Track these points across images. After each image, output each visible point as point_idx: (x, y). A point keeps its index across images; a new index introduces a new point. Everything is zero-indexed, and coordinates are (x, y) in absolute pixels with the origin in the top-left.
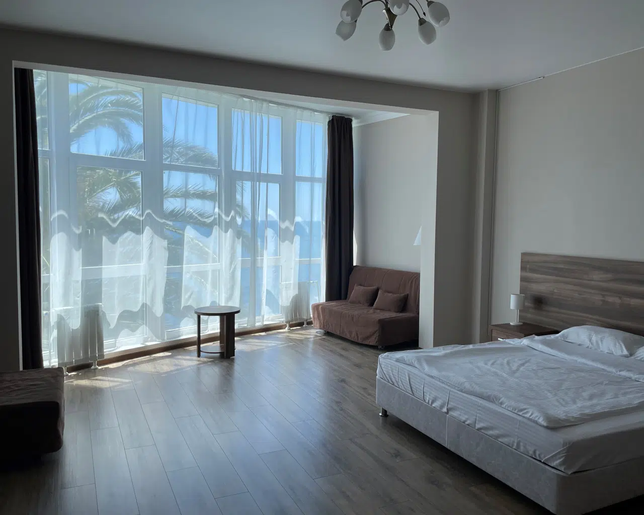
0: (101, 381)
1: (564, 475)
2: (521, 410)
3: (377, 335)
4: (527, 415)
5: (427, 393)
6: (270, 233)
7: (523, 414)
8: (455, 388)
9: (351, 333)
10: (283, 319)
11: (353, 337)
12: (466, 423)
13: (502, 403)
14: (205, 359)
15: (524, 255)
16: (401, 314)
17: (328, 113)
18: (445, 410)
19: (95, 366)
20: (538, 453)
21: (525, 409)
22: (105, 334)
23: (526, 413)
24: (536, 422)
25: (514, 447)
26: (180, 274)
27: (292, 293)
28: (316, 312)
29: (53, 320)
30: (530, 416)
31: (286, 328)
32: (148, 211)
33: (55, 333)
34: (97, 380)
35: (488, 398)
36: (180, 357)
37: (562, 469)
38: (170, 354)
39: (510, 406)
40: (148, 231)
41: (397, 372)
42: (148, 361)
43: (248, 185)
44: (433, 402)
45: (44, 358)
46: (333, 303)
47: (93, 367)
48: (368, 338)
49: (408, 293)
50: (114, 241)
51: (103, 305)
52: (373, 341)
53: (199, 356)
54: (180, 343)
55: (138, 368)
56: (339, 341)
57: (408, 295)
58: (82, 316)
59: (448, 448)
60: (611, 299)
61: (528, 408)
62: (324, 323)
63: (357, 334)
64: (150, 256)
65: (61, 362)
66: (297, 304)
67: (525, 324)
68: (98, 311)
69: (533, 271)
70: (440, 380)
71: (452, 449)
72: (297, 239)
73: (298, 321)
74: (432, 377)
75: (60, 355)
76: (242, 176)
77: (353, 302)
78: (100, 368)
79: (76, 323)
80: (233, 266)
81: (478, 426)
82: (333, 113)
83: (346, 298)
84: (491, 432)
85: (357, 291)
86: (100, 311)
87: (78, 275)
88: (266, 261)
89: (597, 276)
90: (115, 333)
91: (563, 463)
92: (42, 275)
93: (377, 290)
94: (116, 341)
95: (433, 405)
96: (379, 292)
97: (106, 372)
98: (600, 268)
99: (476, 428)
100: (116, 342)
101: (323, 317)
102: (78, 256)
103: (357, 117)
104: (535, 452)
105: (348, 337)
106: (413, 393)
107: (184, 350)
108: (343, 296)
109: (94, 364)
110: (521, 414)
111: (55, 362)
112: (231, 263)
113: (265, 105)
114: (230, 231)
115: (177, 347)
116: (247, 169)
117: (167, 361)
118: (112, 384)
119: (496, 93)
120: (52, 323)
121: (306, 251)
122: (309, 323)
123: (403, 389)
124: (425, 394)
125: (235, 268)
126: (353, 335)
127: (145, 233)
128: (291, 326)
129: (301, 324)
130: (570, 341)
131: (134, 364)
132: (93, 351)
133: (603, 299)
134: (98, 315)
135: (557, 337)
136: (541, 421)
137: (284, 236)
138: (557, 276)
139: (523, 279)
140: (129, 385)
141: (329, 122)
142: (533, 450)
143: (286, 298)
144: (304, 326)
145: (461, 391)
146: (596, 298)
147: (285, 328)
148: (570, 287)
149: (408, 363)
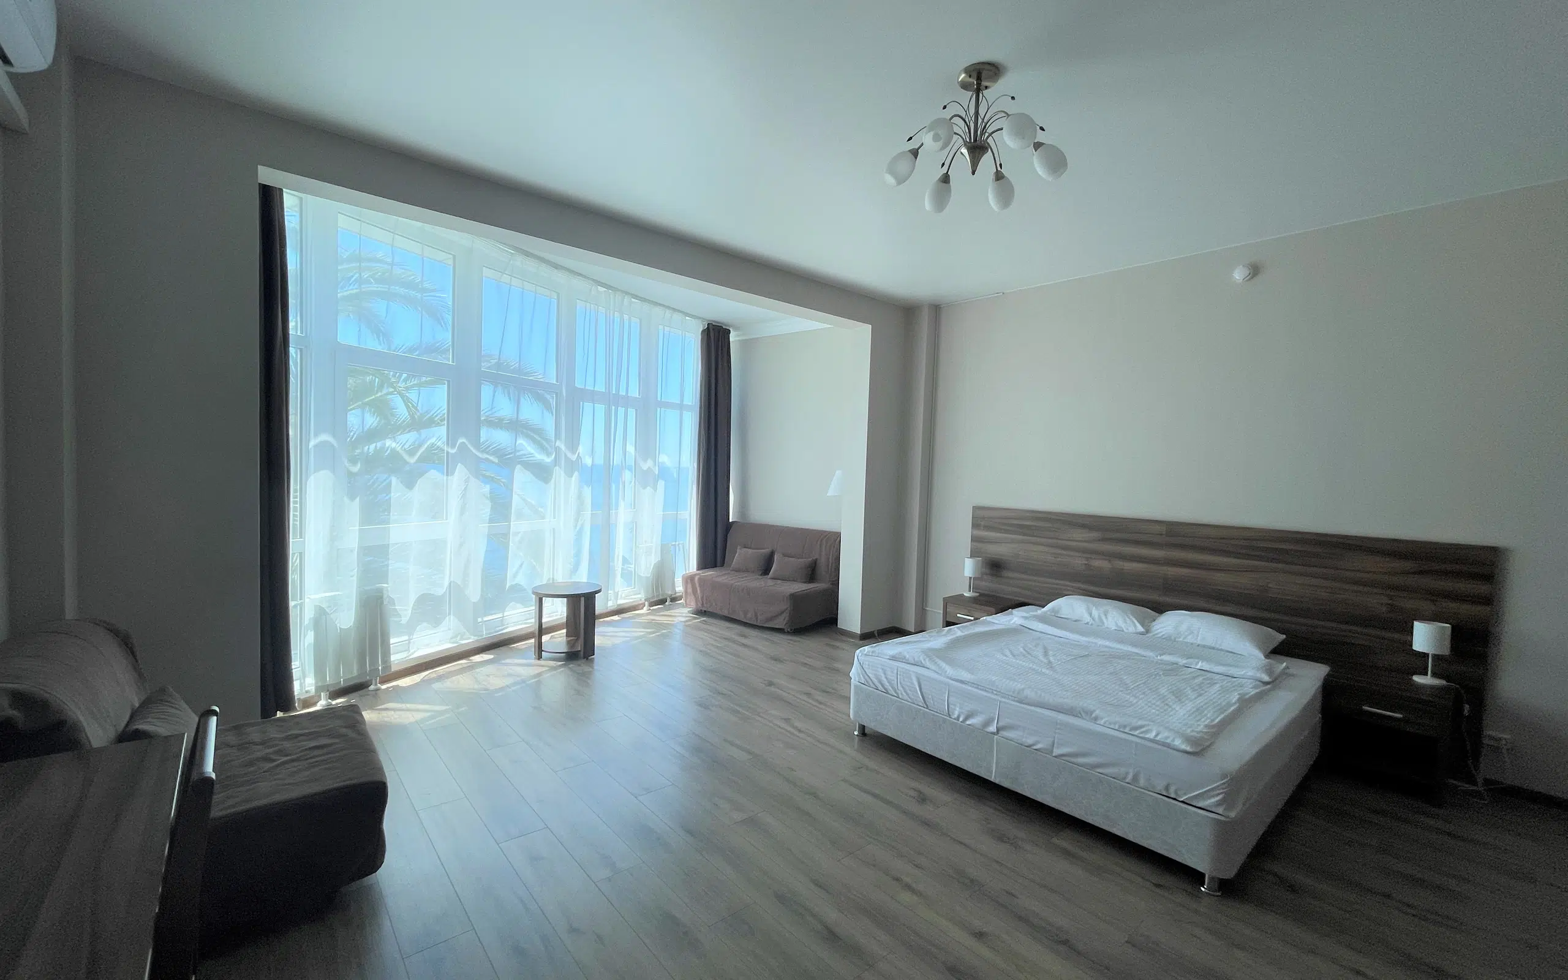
0: (398, 713)
1: (1223, 818)
2: (1136, 728)
3: (786, 615)
4: (1151, 735)
5: (955, 705)
6: (627, 475)
7: (1142, 733)
8: (1009, 699)
9: (745, 613)
10: (639, 596)
11: (749, 618)
12: (1035, 747)
13: (1096, 719)
14: (552, 663)
15: (976, 509)
16: (811, 586)
17: (703, 319)
18: (993, 728)
19: (376, 685)
20: (1172, 789)
21: (1141, 727)
22: (392, 628)
23: (1147, 732)
24: (1168, 746)
25: (1127, 781)
26: (506, 535)
27: (654, 559)
28: (689, 586)
29: (309, 614)
30: (1157, 735)
31: (645, 608)
32: (461, 440)
33: (310, 637)
34: (386, 709)
35: (1071, 711)
36: (508, 661)
37: (1220, 810)
38: (492, 657)
39: (1115, 723)
40: (460, 471)
41: (895, 675)
42: (463, 670)
43: (600, 409)
44: (966, 719)
45: (294, 678)
46: (709, 573)
47: (372, 687)
48: (771, 619)
49: (817, 556)
50: (410, 485)
51: (390, 588)
52: (780, 623)
53: (540, 657)
54: (507, 637)
55: (448, 684)
56: (728, 624)
57: (816, 559)
58: (356, 606)
59: (997, 781)
60: (1099, 563)
61: (1148, 725)
62: (702, 598)
63: (756, 615)
64: (463, 510)
65: (320, 684)
66: (661, 575)
67: (981, 595)
68: (382, 597)
69: (988, 528)
70: (977, 686)
71: (1006, 784)
72: (661, 484)
73: (661, 598)
74: (962, 682)
75: (319, 671)
76: (592, 397)
77: (738, 570)
78: (384, 687)
79: (346, 619)
80: (580, 523)
81: (1057, 751)
82: (709, 321)
83: (722, 565)
84: (1081, 760)
85: (740, 555)
86: (385, 596)
87: (352, 540)
88: (622, 516)
89: (1079, 535)
90: (410, 628)
91: (1219, 804)
92: (291, 540)
93: (772, 554)
94: (409, 640)
95: (968, 722)
96: (776, 557)
97: (399, 694)
98: (1083, 526)
99: (1054, 755)
100: (409, 643)
101: (701, 592)
102: (354, 508)
103: (737, 329)
104: (1167, 788)
105: (741, 618)
106: (927, 705)
107: (511, 648)
108: (719, 564)
109: (374, 682)
110: (1136, 733)
111: (310, 685)
112: (577, 520)
113: (627, 299)
114: (576, 474)
115: (499, 645)
116: (600, 388)
117: (490, 669)
118: (419, 716)
119: (937, 309)
120: (306, 622)
121: (672, 502)
122: (674, 599)
123: (906, 697)
124: (951, 706)
125: (582, 525)
126: (749, 615)
127: (456, 473)
128: (652, 604)
129: (662, 602)
130: (1063, 616)
131: (440, 678)
132: (374, 661)
133: (1086, 562)
134: (382, 603)
135: (1045, 612)
136: (1178, 743)
137: (646, 479)
138: (1024, 535)
139: (974, 539)
140: (447, 715)
141: (703, 331)
142: (1165, 783)
143: (646, 566)
144: (667, 603)
145: (1021, 702)
146: (1078, 562)
147: (642, 608)
148: (1041, 548)
149: (913, 662)
